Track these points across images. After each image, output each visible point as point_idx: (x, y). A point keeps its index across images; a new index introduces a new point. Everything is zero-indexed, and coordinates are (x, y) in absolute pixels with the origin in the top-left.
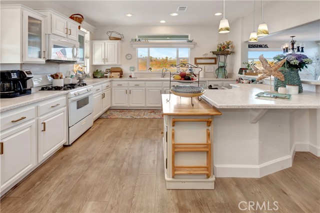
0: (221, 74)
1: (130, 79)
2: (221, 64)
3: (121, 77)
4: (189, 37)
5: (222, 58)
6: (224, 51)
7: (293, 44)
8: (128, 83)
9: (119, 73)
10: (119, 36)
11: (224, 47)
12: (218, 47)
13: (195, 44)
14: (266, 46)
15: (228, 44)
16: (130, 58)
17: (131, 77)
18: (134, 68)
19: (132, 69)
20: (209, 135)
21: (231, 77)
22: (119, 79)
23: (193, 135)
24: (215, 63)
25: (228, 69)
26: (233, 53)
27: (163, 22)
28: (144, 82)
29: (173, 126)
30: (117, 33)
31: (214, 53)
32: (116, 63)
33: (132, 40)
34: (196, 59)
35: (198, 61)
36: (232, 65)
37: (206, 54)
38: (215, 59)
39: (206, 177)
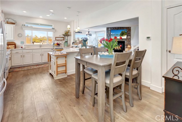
0: (66, 45)
1: (22, 49)
2: (66, 40)
3: (15, 48)
4: (53, 26)
5: (66, 37)
6: (67, 34)
7: (89, 32)
8: (23, 51)
9: (14, 46)
10: (14, 22)
11: (67, 33)
12: (65, 32)
13: (56, 30)
14: (81, 33)
15: (69, 31)
16: (20, 36)
17: (22, 47)
18: (23, 42)
19: (22, 43)
20: (66, 61)
21: (69, 46)
22: (14, 49)
23: (61, 61)
24: (64, 40)
25: (68, 42)
26: (70, 35)
27: (41, 17)
28: (32, 50)
29: (57, 59)
30: (12, 19)
31: (63, 35)
32: (12, 39)
33: (23, 25)
34: (56, 38)
35: (57, 39)
36: (70, 40)
37: (60, 35)
38: (64, 38)
39: (65, 73)
